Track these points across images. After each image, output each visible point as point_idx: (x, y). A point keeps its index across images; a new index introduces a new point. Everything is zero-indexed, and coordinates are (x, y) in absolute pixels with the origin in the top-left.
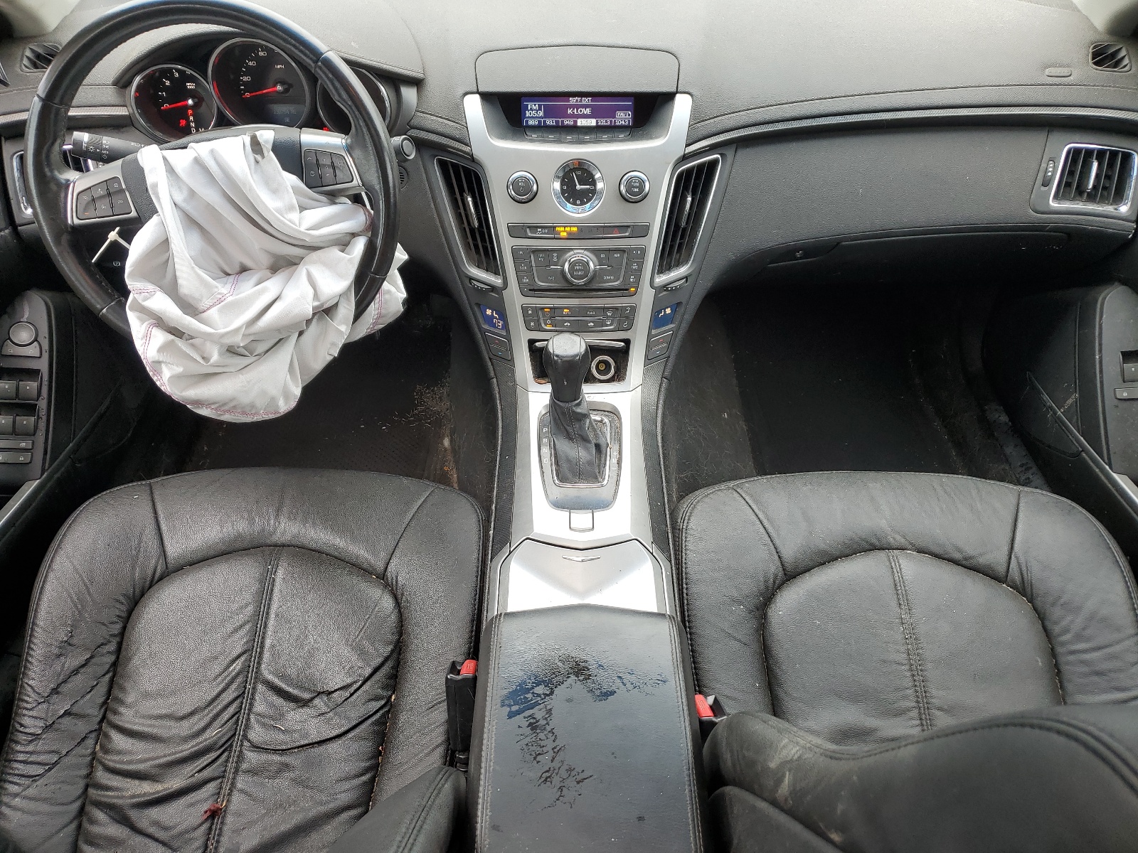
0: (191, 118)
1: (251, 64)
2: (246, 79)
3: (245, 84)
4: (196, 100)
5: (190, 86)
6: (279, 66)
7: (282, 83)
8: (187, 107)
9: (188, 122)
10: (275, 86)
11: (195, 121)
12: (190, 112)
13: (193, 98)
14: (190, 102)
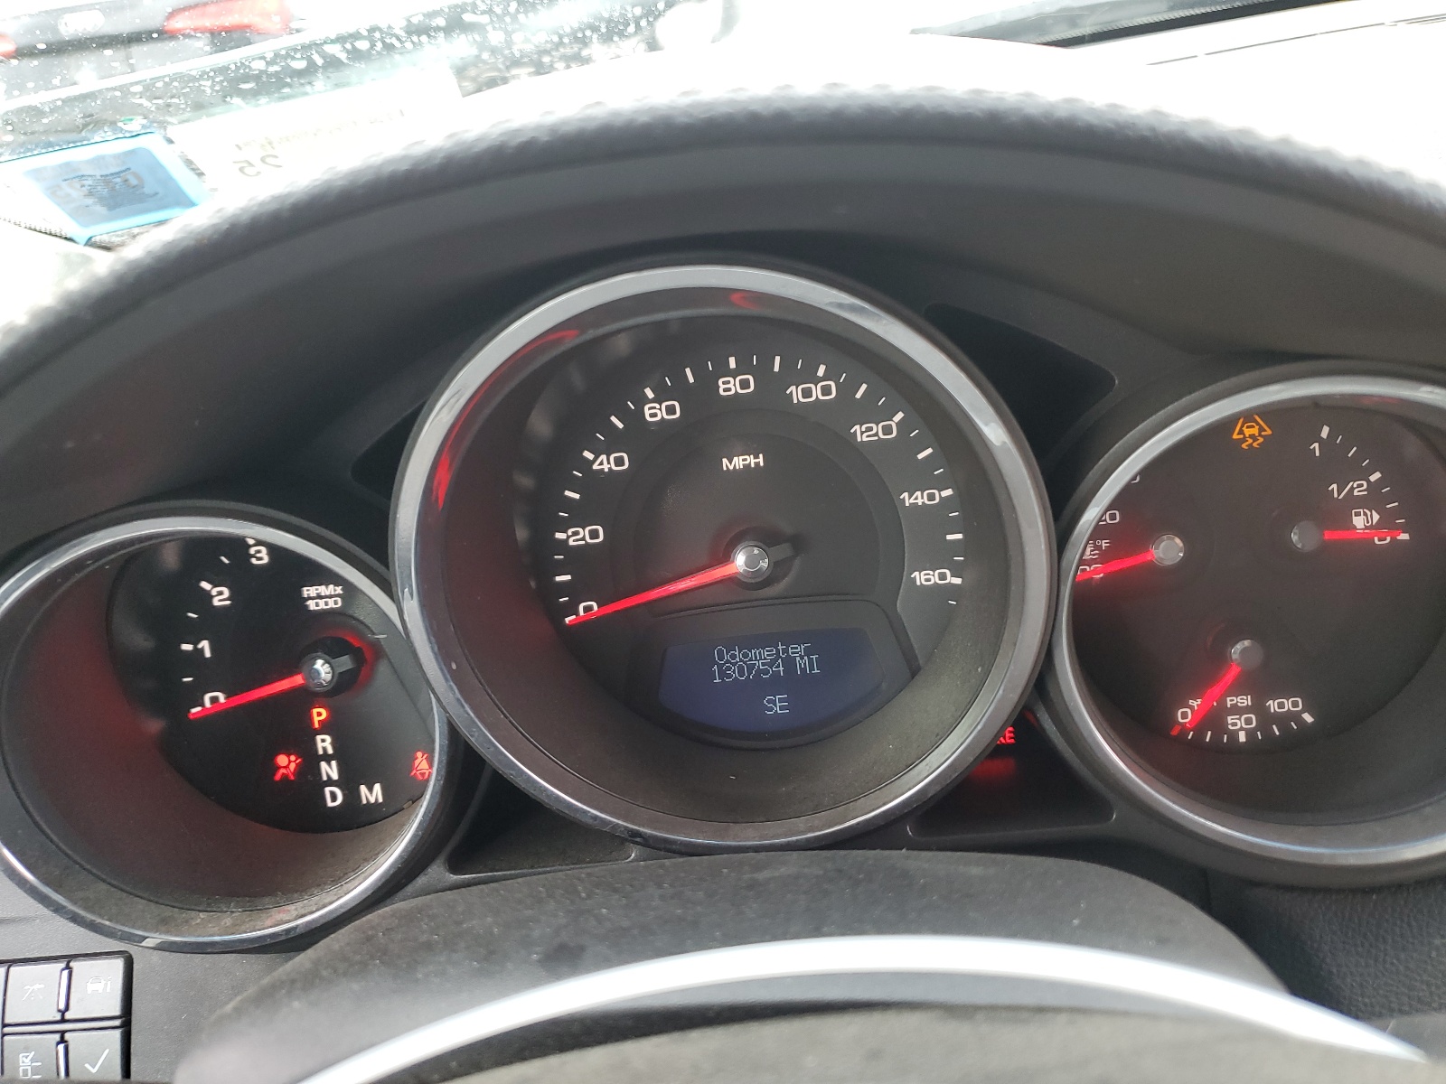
0: (324, 743)
1: (605, 464)
2: (578, 537)
3: (577, 558)
4: (346, 663)
5: (321, 598)
6: (739, 462)
7: (767, 539)
8: (308, 696)
9: (311, 760)
10: (726, 558)
11: (339, 755)
12: (319, 715)
13: (333, 650)
14: (322, 669)
